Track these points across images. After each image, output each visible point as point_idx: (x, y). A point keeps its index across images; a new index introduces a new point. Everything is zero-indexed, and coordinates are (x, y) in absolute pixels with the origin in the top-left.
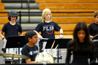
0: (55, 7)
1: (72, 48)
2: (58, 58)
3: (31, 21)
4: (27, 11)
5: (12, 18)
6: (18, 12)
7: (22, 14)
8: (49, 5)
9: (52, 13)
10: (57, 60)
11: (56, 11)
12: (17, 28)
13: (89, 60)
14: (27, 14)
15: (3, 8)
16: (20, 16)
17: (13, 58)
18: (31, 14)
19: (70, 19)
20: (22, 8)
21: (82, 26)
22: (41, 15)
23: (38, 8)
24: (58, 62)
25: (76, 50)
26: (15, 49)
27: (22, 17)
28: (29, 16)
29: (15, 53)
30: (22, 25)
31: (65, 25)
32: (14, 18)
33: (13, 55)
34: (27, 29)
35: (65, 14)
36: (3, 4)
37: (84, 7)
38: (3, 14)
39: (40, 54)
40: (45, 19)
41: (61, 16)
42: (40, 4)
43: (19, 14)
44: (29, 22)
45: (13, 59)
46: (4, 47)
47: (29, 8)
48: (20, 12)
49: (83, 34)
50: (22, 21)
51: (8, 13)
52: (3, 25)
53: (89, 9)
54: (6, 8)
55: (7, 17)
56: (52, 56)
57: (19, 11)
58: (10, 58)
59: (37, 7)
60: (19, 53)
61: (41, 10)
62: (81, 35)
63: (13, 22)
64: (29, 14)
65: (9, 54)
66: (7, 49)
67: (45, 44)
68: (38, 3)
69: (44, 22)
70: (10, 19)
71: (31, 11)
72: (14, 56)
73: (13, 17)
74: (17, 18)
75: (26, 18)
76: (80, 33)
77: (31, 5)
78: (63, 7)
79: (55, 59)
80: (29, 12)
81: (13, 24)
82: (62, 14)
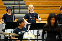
0: (35, 4)
2: (38, 36)
3: (20, 12)
4: (18, 6)
5: (9, 11)
6: (12, 7)
7: (15, 8)
8: (32, 3)
9: (34, 7)
10: (37, 37)
11: (36, 6)
13: (57, 37)
14: (18, 8)
16: (14, 9)
17: (9, 35)
18: (20, 8)
19: (45, 11)
20: (15, 4)
22: (27, 9)
23: (25, 4)
24: (38, 38)
25: (49, 30)
26: (11, 30)
27: (15, 10)
28: (19, 9)
29: (11, 32)
30: (15, 15)
31: (42, 14)
32: (10, 11)
33: (10, 33)
34: (18, 17)
35: (42, 8)
36: (3, 1)
37: (54, 4)
38: (3, 8)
39: (26, 33)
40: (30, 11)
41: (39, 9)
42: (26, 2)
43: (13, 8)
44: (19, 13)
45: (9, 36)
46: (4, 29)
47: (19, 4)
48: (14, 7)
49: (54, 20)
50: (15, 12)
51: (6, 7)
52: (3, 15)
53: (57, 5)
54: (5, 4)
55: (6, 10)
56: (34, 34)
57: (13, 6)
59: (25, 3)
61: (27, 5)
62: (53, 21)
64: (19, 8)
65: (7, 33)
66: (6, 30)
67: (29, 26)
68: (25, 1)
69: (29, 13)
70: (7, 11)
71: (20, 6)
72: (10, 34)
75: (18, 10)
76: (52, 20)
77: (21, 2)
78: (41, 4)
79: (35, 36)
80: (19, 7)
81: (10, 14)
82: (40, 8)
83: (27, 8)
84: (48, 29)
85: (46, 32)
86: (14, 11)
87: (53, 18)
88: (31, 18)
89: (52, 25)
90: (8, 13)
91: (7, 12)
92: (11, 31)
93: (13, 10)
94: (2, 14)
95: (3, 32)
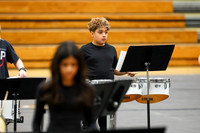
1: (47, 97)
19: (40, 34)
21: (70, 49)
24: (15, 129)
31: (30, 47)
41: (21, 28)
49: (73, 65)
78: (26, 9)
79: (7, 122)
84: (54, 96)
85: (46, 107)
87: (71, 60)
89: (68, 82)
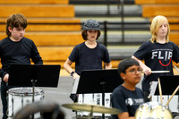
0: (174, 13)
3: (126, 40)
4: (118, 20)
6: (100, 24)
7: (108, 26)
8: (163, 9)
9: (170, 23)
11: (176, 20)
12: (100, 54)
14: (119, 26)
15: (73, 15)
16: (106, 30)
17: (92, 112)
18: (126, 26)
20: (108, 15)
22: (148, 29)
23: (140, 15)
26: (96, 95)
28: (123, 30)
29: (95, 104)
30: (110, 49)
33: (92, 106)
36: (71, 6)
39: (145, 104)
43: (102, 26)
44: (123, 43)
45: (91, 115)
46: (74, 92)
47: (122, 15)
48: (105, 23)
50: (109, 40)
51: (82, 24)
54: (78, 15)
55: (80, 33)
56: (168, 109)
57: (102, 20)
58: (87, 114)
59: (139, 12)
60: (103, 104)
61: (147, 18)
63: (91, 43)
64: (123, 27)
65: (85, 105)
66: (80, 96)
67: (154, 85)
68: (139, 5)
71: (127, 20)
72: (94, 109)
73: (91, 32)
74: (99, 35)
75: (118, 34)
77: (127, 8)
80: (123, 23)
83: (147, 26)
86: (105, 35)
88: (160, 58)
90: (86, 43)
91: (83, 41)
92: (98, 100)
93: (102, 33)
94: (69, 46)
95: (71, 102)
